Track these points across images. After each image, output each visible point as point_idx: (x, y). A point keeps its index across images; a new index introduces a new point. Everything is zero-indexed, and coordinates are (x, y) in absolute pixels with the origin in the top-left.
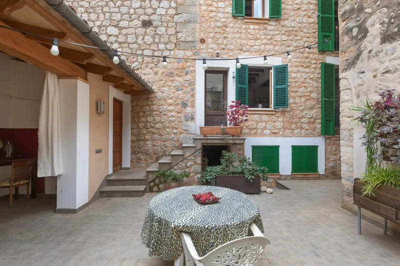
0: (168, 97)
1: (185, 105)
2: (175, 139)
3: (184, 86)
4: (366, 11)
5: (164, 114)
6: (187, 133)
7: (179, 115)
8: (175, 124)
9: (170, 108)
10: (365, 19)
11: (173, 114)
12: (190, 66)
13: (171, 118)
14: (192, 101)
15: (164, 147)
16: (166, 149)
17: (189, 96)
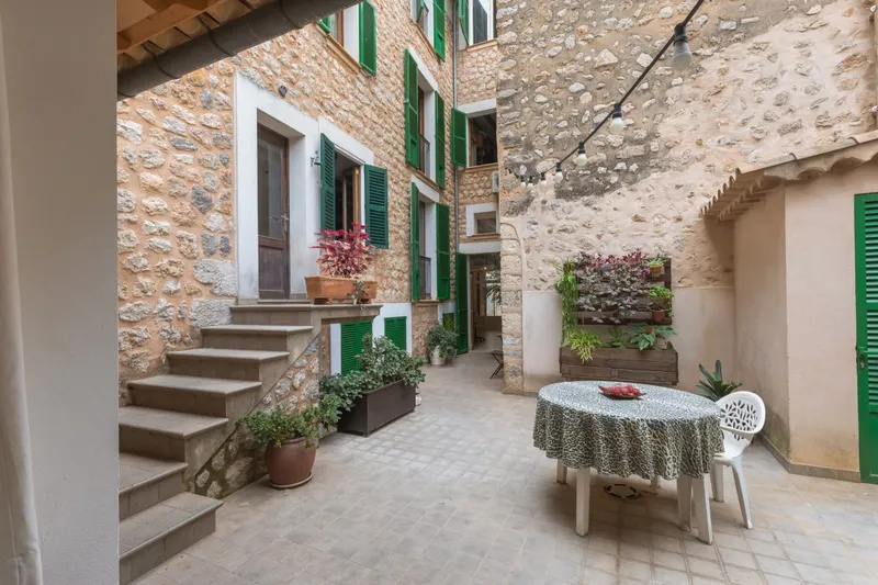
0: (143, 160)
1: (203, 203)
2: (172, 313)
3: (201, 142)
4: (537, 151)
5: (129, 221)
6: (212, 292)
7: (182, 232)
8: (171, 263)
9: (153, 202)
10: (535, 160)
11: (165, 224)
12: (216, 87)
13: (156, 240)
14: (225, 197)
15: (128, 345)
16: (136, 352)
17: (216, 177)
